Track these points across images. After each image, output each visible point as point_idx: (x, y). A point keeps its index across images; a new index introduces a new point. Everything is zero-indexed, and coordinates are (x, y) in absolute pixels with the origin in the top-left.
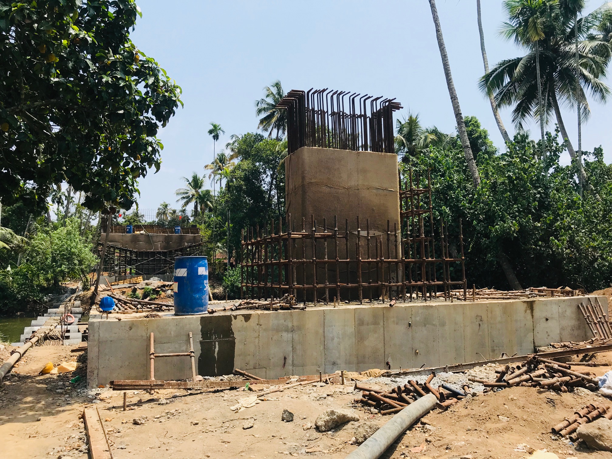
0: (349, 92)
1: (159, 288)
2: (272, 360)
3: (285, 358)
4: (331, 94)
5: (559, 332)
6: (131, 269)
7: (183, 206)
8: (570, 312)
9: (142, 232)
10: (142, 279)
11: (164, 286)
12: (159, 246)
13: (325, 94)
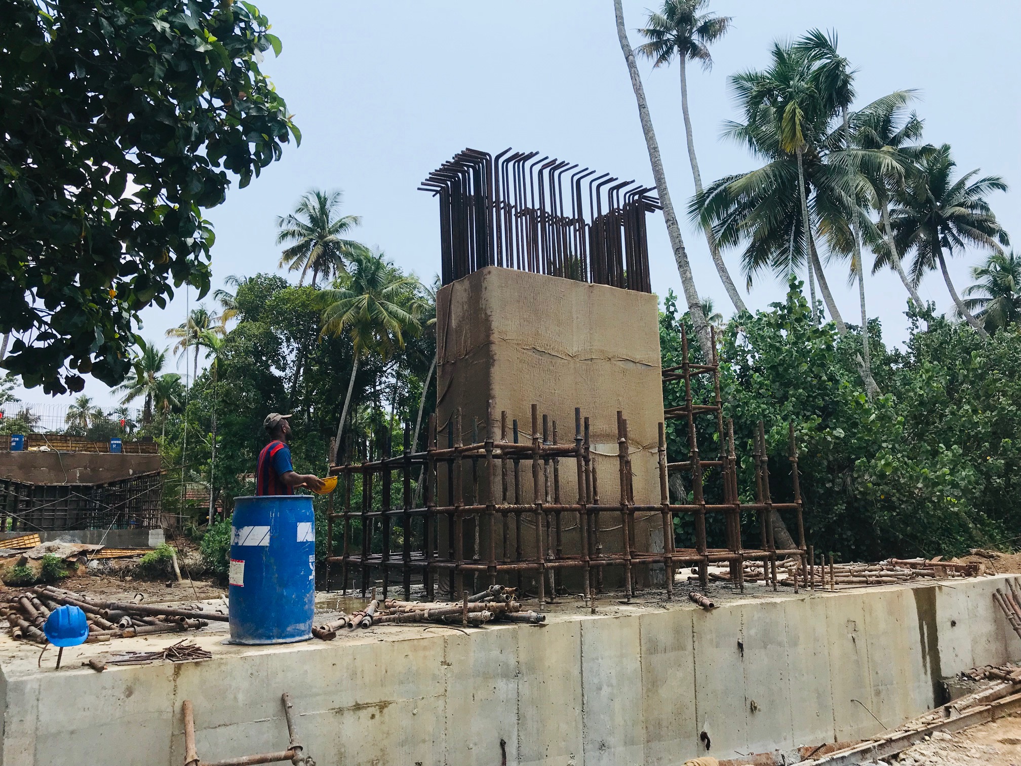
0: (577, 166)
1: (74, 556)
2: (475, 751)
3: (503, 744)
4: (539, 166)
5: (970, 648)
6: (15, 520)
7: (124, 403)
8: (984, 607)
9: (42, 448)
10: (37, 539)
11: (84, 553)
12: (78, 475)
13: (528, 164)
